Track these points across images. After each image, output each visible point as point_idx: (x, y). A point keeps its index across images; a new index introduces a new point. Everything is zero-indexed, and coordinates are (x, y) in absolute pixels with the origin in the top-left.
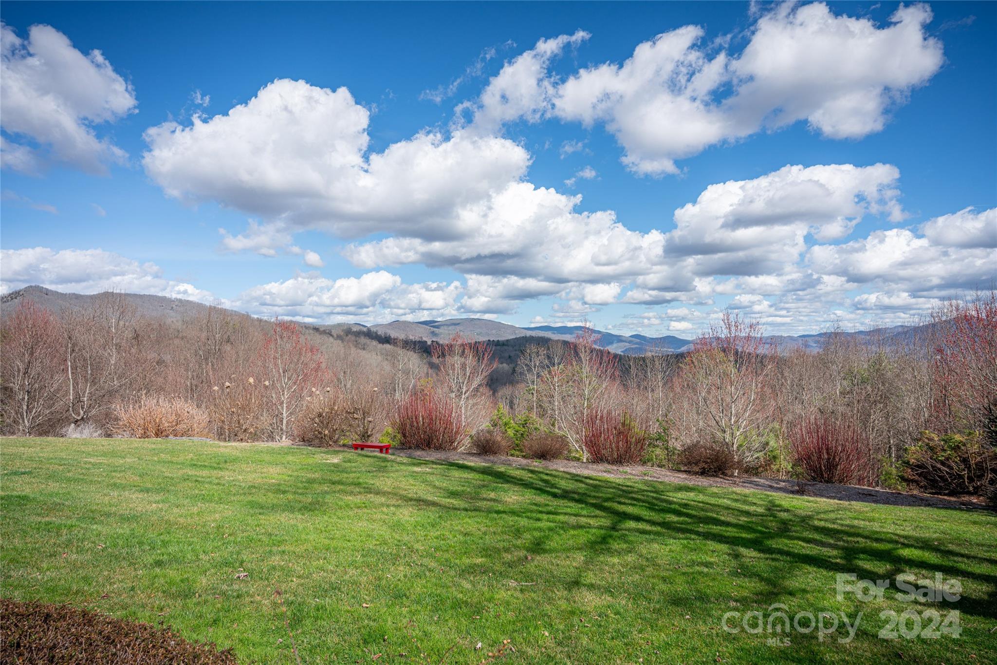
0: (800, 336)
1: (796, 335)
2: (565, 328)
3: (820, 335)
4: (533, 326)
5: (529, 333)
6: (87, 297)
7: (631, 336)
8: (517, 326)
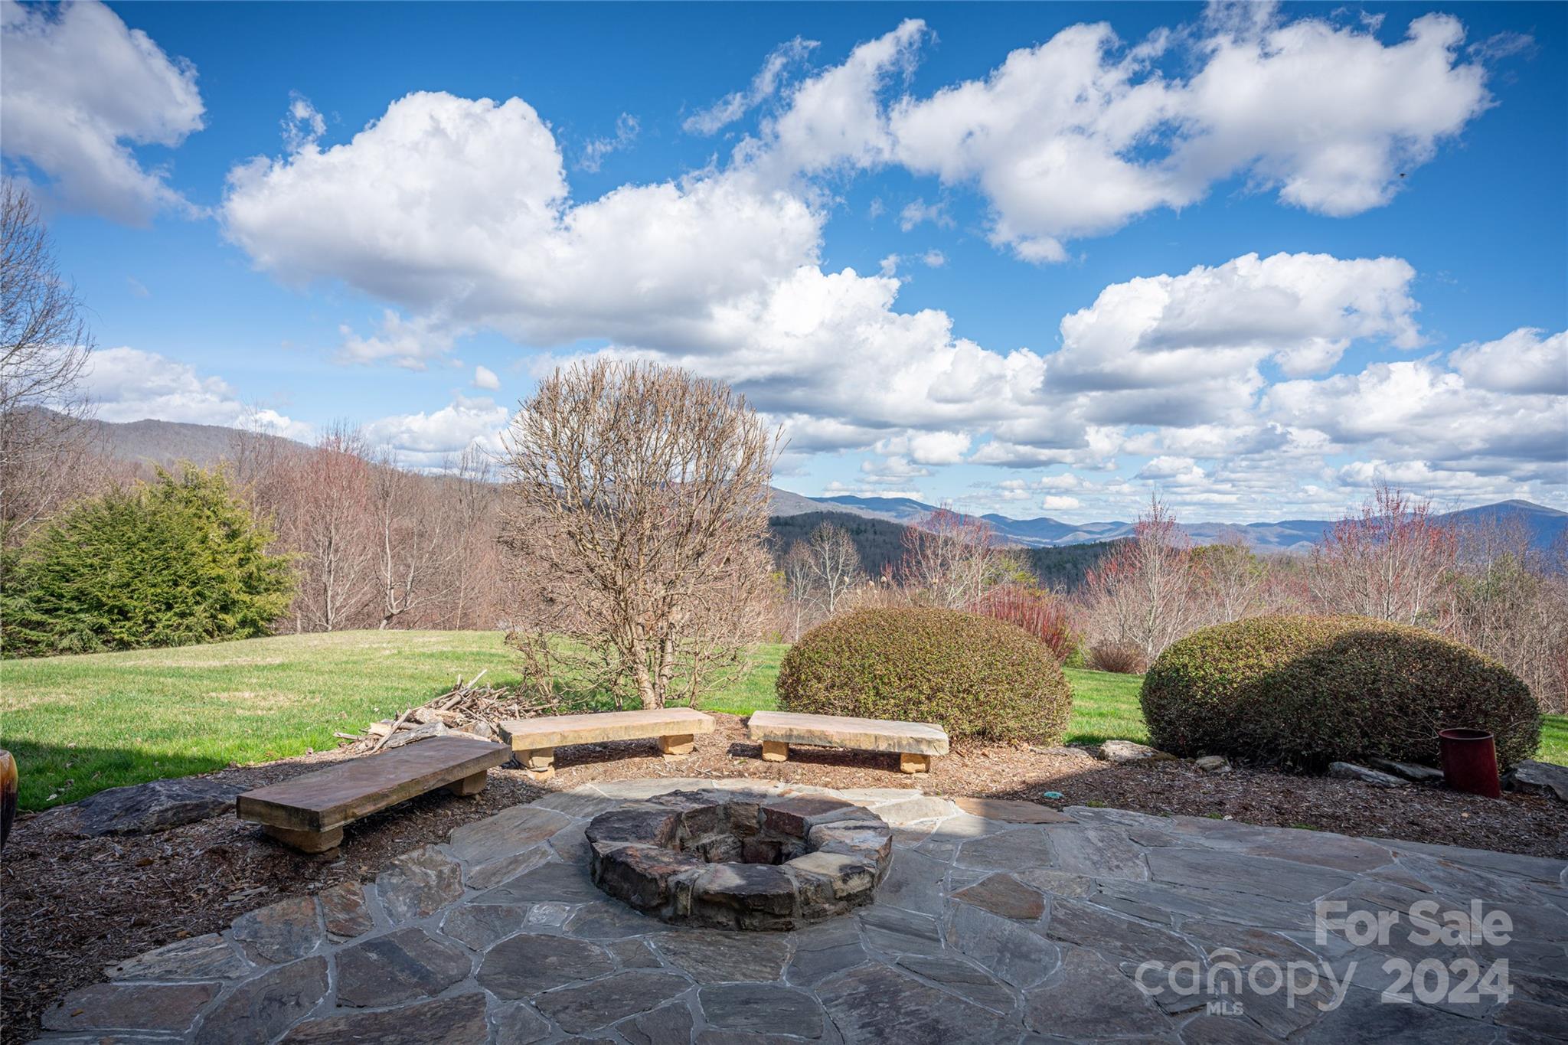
0: (1251, 525)
1: (1244, 523)
2: (879, 500)
3: (1282, 524)
4: (828, 495)
5: (823, 507)
6: (118, 426)
7: (983, 517)
8: (802, 494)
